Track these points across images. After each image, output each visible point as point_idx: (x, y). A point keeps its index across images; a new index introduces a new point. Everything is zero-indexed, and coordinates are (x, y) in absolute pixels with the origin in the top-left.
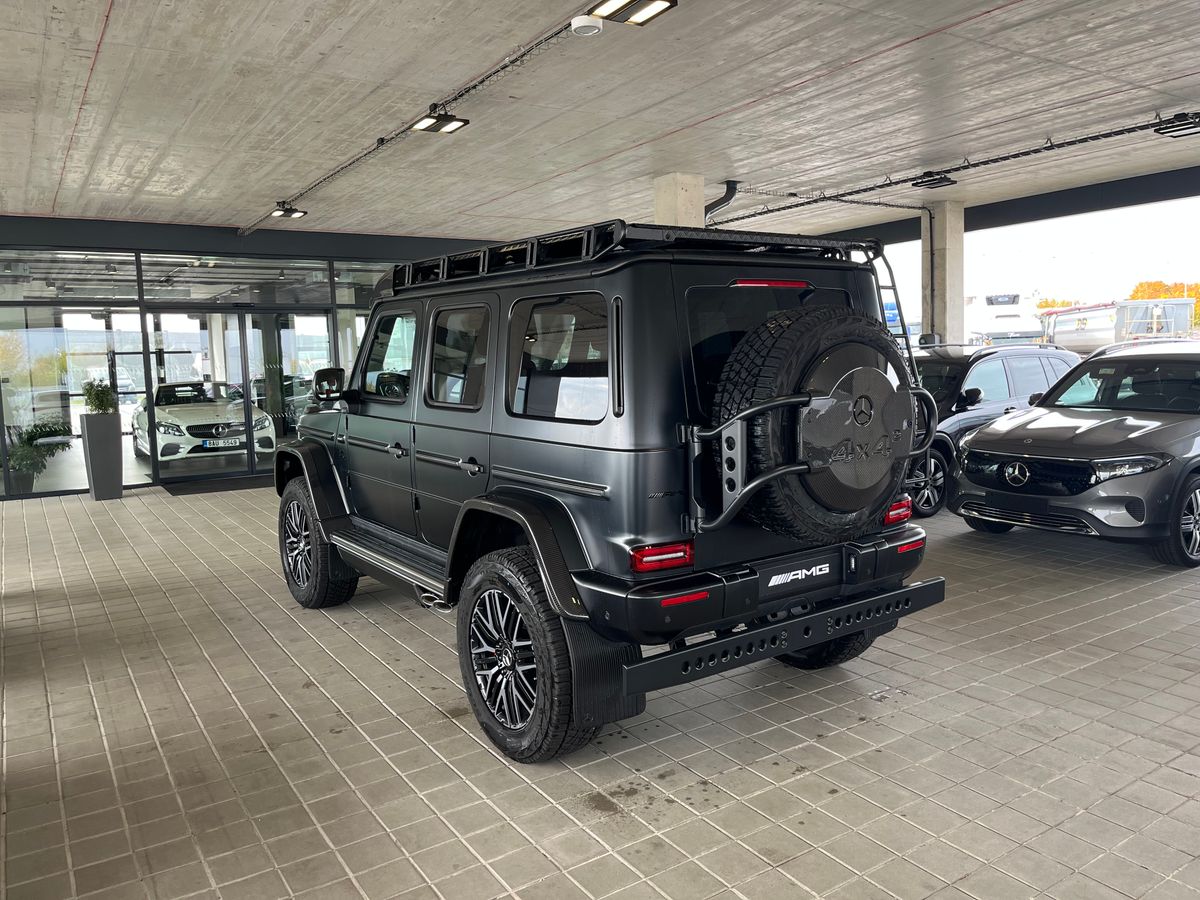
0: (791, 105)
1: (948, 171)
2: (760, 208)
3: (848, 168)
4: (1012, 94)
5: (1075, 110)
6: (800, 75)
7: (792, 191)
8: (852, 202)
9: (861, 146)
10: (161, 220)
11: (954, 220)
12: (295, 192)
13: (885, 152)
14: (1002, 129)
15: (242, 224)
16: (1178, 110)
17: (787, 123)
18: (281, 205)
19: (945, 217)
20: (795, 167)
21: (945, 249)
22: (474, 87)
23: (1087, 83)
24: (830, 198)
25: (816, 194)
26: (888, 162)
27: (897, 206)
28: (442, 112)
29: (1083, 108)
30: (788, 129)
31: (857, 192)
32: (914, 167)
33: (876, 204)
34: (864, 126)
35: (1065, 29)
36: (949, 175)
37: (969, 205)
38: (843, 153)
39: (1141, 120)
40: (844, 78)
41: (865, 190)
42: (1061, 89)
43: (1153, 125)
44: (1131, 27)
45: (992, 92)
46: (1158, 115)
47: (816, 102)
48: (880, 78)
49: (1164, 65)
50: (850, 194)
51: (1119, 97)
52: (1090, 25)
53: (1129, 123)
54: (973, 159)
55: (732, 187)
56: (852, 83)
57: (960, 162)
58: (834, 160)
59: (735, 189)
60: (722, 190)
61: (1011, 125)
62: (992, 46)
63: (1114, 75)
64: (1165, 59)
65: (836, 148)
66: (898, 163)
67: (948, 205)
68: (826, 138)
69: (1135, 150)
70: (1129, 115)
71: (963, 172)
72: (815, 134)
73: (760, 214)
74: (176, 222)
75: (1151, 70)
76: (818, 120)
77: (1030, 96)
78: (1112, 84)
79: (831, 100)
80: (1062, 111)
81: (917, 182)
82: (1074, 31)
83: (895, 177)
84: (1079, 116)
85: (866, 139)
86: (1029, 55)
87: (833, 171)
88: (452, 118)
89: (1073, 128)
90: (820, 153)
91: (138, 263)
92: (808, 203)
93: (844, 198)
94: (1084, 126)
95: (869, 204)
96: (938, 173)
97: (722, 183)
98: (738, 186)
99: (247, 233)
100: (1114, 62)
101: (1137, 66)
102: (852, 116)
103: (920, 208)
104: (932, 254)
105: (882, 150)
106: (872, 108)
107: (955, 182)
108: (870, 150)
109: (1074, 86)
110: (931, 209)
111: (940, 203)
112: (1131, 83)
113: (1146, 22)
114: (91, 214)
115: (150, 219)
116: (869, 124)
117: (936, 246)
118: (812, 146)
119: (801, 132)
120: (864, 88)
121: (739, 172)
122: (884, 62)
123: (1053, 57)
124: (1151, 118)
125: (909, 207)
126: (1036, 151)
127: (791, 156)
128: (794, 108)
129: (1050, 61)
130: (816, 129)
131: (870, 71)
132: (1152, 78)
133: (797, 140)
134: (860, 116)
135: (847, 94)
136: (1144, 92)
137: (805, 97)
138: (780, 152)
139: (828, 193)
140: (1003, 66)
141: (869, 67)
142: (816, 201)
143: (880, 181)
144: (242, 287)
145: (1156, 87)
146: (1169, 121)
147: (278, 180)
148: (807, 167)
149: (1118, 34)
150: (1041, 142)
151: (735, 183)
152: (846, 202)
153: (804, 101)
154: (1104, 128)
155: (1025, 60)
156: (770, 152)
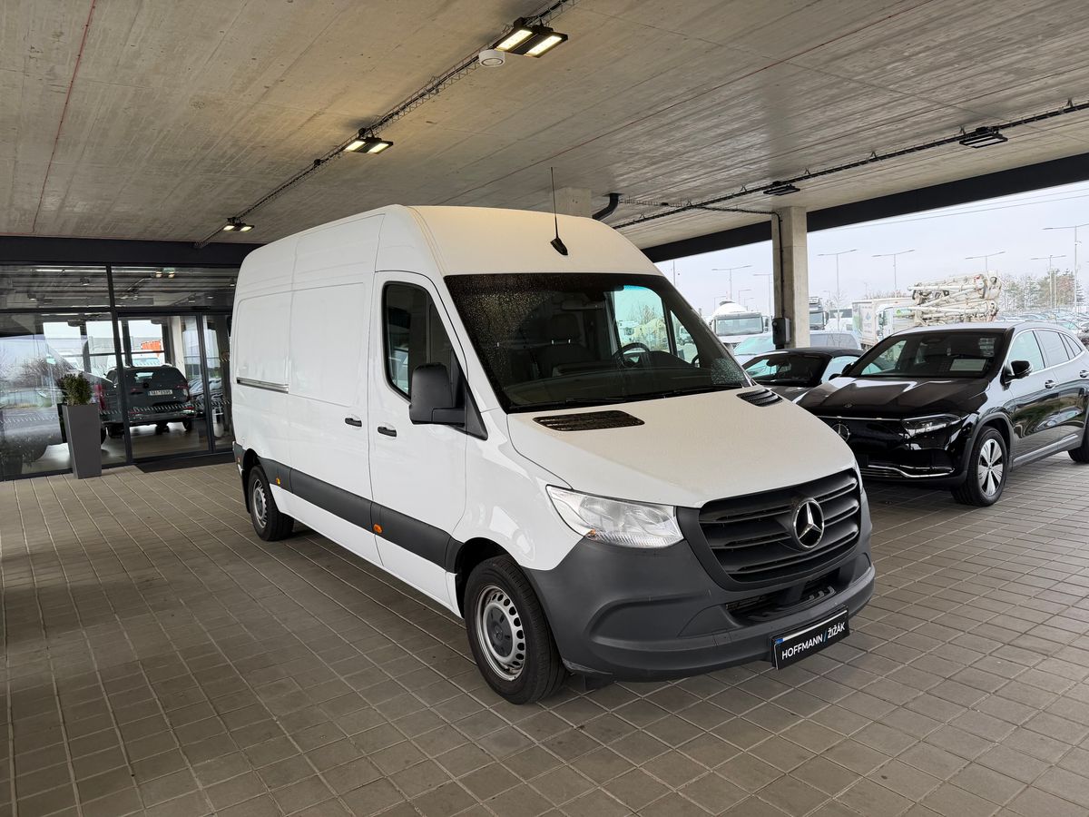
0: (663, 126)
1: (793, 181)
2: (638, 217)
3: (710, 180)
4: (844, 114)
5: (894, 127)
6: (670, 99)
7: (665, 201)
8: (714, 209)
9: (722, 160)
10: (127, 237)
11: (799, 222)
12: (243, 209)
13: (741, 165)
14: (836, 145)
15: (198, 239)
16: (979, 125)
17: (660, 142)
18: (231, 221)
19: (790, 220)
20: (666, 180)
21: (791, 247)
22: (397, 113)
23: (905, 104)
24: (695, 207)
25: (684, 204)
26: (743, 174)
27: (752, 212)
28: (370, 136)
29: (901, 126)
30: (660, 147)
31: (719, 200)
32: (765, 178)
33: (734, 210)
34: (723, 143)
35: (886, 58)
36: (793, 184)
37: (809, 210)
38: (706, 167)
39: (949, 135)
40: (706, 102)
41: (725, 199)
42: (883, 110)
43: (958, 139)
44: (939, 54)
45: (828, 113)
46: (962, 130)
47: (683, 123)
48: (736, 101)
49: (967, 87)
50: (713, 202)
51: (930, 115)
52: (906, 54)
53: (939, 138)
54: (813, 171)
55: (614, 199)
56: (713, 106)
57: (802, 174)
58: (699, 173)
59: (617, 200)
60: (606, 202)
61: (844, 141)
62: (826, 74)
63: (924, 96)
64: (968, 81)
65: (701, 162)
66: (751, 174)
67: (793, 211)
68: (692, 154)
69: (944, 160)
70: (940, 130)
71: (805, 181)
72: (682, 150)
73: (638, 222)
74: (142, 238)
75: (956, 91)
76: (684, 139)
77: (858, 116)
78: (925, 104)
79: (695, 121)
80: (884, 128)
81: (767, 190)
82: (893, 60)
83: (749, 187)
84: (897, 132)
85: (725, 154)
86: (857, 81)
87: (697, 183)
88: (378, 141)
89: (892, 143)
90: (687, 167)
91: (109, 275)
92: (678, 211)
93: (708, 206)
94: (902, 141)
95: (728, 210)
96: (785, 183)
97: (606, 196)
98: (620, 198)
99: (202, 246)
100: (926, 86)
101: (945, 88)
102: (713, 134)
103: (770, 213)
104: (781, 251)
105: (737, 164)
106: (730, 128)
107: (799, 190)
108: (728, 163)
109: (892, 107)
110: (780, 214)
111: (787, 209)
112: (940, 103)
113: (952, 50)
114: (68, 233)
115: (118, 237)
116: (728, 141)
117: (784, 245)
118: (681, 161)
119: (671, 149)
120: (722, 111)
121: (621, 185)
122: (738, 88)
123: (875, 82)
124: (957, 133)
125: (761, 213)
126: (863, 163)
127: (663, 171)
128: (666, 128)
129: (873, 85)
130: (684, 146)
131: (727, 96)
132: (958, 97)
133: (667, 157)
134: (720, 135)
135: (710, 115)
136: (951, 111)
137: (673, 119)
138: (654, 167)
139: (693, 203)
140: (835, 91)
141: (726, 93)
142: (684, 209)
143: (737, 190)
144: (198, 294)
145: (961, 106)
146: (972, 134)
147: (228, 199)
148: (676, 180)
149: (930, 60)
150: (868, 155)
151: (617, 195)
152: (709, 209)
153: (673, 122)
154: (918, 143)
155: (852, 85)
156: (645, 167)
